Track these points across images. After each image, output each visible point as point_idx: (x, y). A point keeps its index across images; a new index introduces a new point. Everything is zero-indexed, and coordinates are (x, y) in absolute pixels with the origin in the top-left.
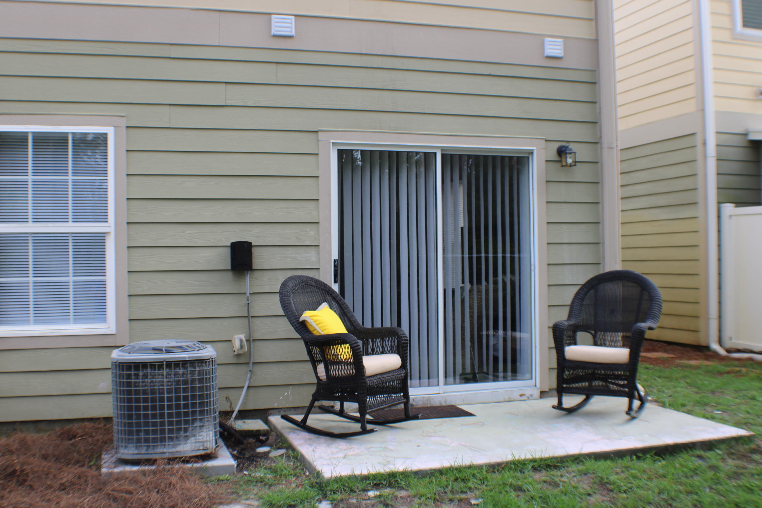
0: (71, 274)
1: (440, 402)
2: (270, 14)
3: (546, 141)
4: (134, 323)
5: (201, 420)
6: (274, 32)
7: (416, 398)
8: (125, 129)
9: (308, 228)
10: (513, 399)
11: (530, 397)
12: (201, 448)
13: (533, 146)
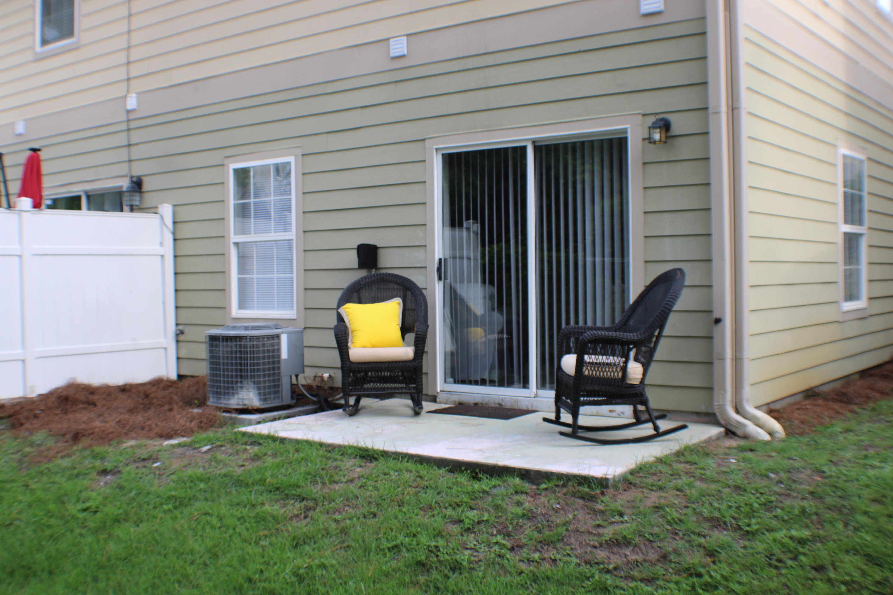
0: (275, 273)
1: (527, 407)
2: (388, 39)
3: (644, 115)
4: (309, 311)
5: (241, 382)
6: (392, 55)
7: (505, 398)
8: (301, 156)
9: (418, 229)
10: (601, 414)
11: (621, 416)
12: (241, 403)
13: (627, 124)
